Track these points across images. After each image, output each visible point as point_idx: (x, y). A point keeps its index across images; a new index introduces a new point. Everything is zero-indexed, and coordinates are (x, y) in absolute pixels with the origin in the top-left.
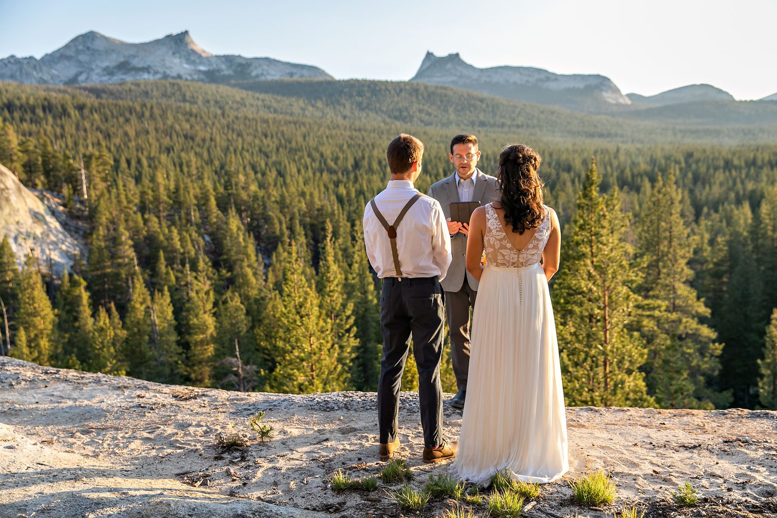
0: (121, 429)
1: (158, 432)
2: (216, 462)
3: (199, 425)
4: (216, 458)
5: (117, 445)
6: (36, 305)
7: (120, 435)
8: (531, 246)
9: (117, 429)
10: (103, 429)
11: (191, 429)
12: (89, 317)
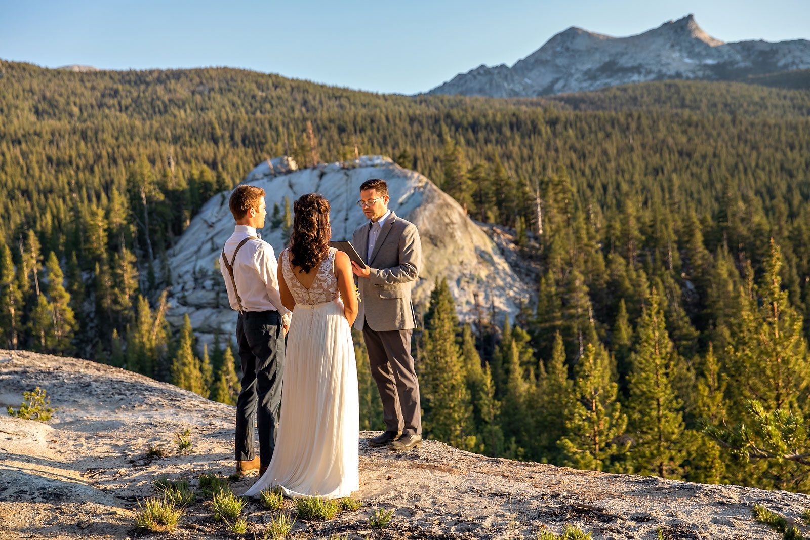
6: (448, 359)
8: (316, 286)
12: (520, 377)
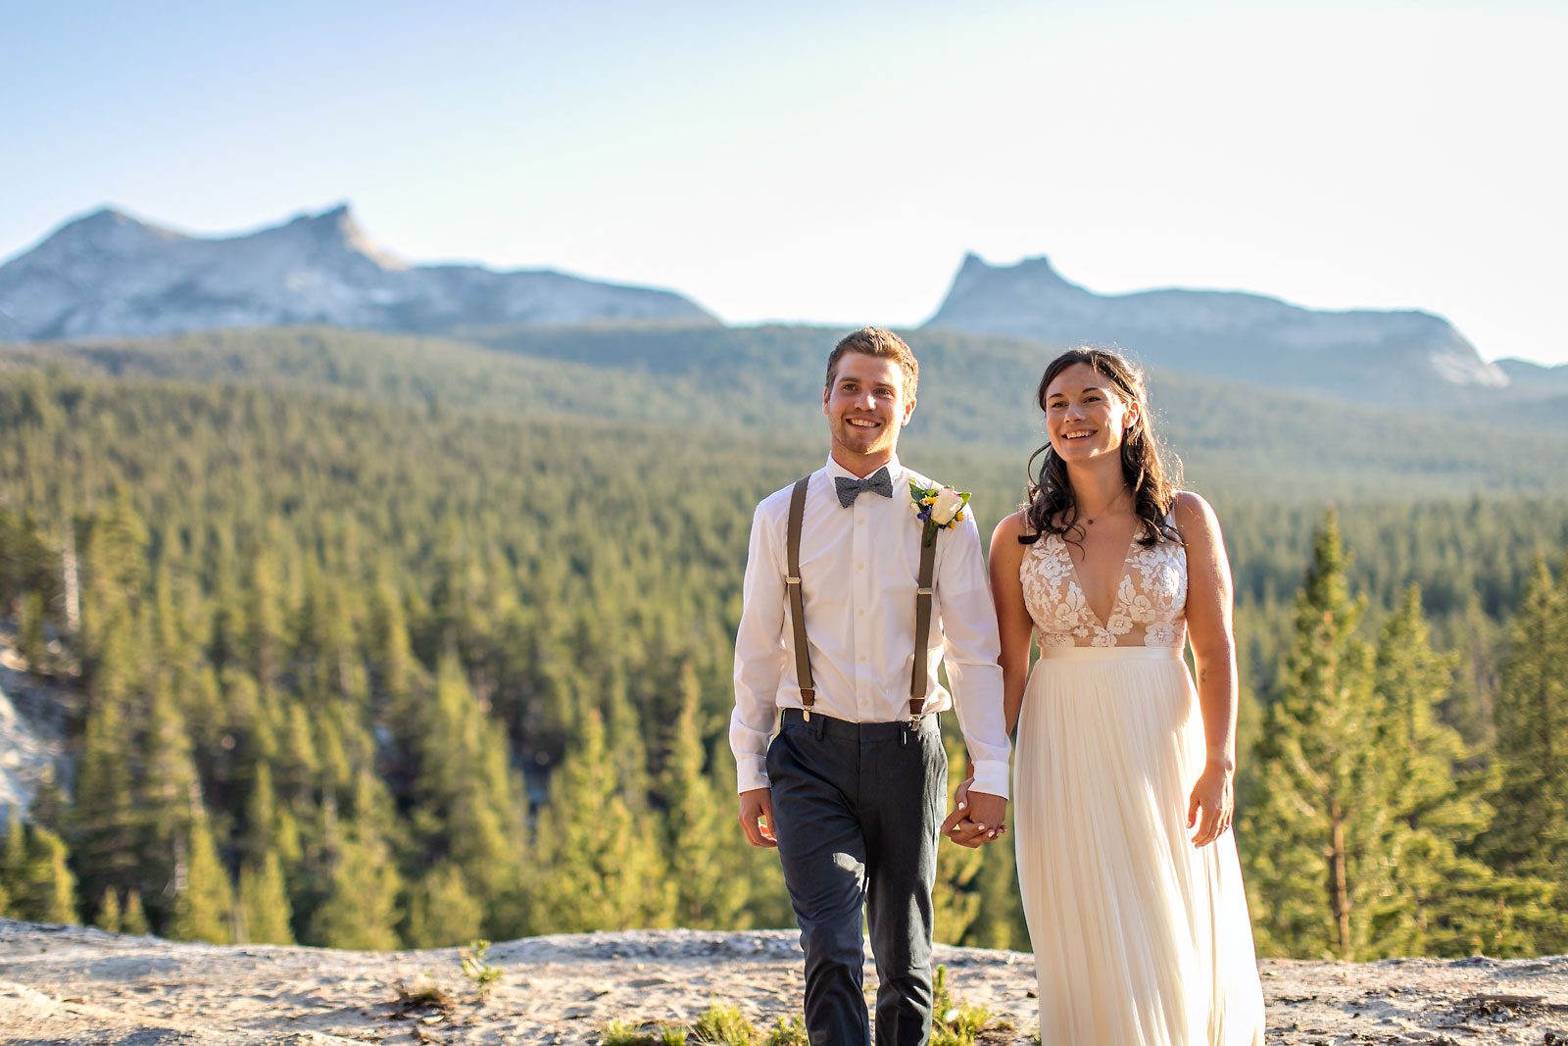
0: (211, 986)
1: (281, 989)
2: (392, 1023)
3: (361, 979)
4: (393, 1018)
5: (206, 1005)
7: (209, 993)
9: (202, 985)
10: (176, 987)
11: (347, 985)
